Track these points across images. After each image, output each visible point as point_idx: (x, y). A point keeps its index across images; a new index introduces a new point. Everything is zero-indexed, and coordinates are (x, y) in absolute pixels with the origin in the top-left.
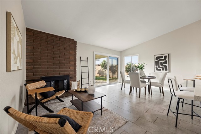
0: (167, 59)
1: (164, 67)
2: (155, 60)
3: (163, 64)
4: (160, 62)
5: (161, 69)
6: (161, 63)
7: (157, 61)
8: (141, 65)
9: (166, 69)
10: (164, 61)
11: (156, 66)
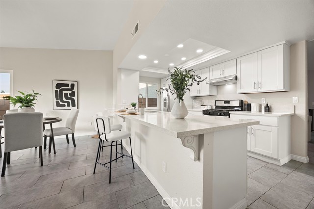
0: (75, 90)
1: (70, 101)
2: (55, 89)
3: (69, 97)
4: (64, 92)
5: (66, 104)
6: (66, 94)
7: (59, 90)
8: (28, 96)
9: (73, 105)
10: (71, 92)
11: (57, 99)
